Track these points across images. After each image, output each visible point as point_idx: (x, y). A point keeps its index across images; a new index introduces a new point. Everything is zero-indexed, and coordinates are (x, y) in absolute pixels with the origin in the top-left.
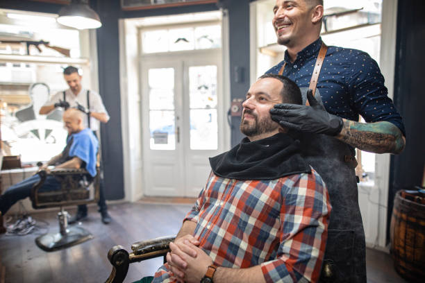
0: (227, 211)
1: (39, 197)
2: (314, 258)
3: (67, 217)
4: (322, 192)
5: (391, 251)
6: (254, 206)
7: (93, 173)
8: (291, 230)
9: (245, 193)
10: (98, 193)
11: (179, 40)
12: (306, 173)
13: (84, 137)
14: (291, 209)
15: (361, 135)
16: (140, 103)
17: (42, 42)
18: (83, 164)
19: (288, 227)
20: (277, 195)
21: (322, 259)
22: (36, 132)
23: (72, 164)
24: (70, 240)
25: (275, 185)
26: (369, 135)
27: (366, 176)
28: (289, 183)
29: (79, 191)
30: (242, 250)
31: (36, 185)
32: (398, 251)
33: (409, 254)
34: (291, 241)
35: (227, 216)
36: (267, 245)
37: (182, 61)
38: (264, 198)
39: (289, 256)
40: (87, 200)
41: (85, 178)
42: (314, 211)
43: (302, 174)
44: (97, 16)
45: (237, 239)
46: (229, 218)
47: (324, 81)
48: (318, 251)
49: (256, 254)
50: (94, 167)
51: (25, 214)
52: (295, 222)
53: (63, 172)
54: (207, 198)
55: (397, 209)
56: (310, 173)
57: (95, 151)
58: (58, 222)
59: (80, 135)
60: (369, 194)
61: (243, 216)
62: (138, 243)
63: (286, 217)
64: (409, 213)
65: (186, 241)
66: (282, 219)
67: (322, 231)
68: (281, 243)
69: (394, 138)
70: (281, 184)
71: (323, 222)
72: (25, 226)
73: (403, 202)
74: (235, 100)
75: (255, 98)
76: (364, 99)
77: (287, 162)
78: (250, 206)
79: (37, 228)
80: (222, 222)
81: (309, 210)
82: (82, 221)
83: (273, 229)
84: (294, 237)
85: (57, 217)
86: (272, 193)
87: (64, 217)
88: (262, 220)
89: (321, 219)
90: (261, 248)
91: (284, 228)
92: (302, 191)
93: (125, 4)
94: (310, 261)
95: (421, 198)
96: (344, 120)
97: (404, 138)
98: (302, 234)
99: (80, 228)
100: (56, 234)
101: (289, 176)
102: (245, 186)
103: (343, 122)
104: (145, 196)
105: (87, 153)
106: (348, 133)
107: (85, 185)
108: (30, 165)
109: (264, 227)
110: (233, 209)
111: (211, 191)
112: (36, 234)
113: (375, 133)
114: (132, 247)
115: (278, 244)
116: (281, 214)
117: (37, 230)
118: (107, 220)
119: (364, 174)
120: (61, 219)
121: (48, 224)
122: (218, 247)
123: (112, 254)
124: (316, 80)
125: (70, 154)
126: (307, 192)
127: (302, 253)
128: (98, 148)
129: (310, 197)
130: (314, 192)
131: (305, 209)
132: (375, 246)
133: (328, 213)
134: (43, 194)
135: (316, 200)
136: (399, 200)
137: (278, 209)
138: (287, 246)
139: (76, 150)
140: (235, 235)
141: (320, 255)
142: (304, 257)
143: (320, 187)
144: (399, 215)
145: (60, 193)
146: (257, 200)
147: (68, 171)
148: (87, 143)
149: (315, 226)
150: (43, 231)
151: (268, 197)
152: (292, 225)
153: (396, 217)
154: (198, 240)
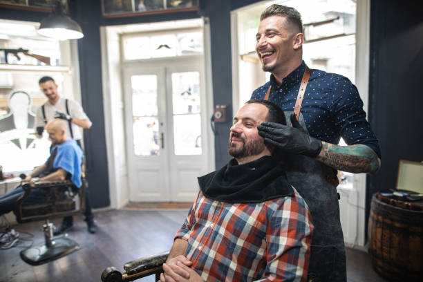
0: (217, 233)
1: (23, 210)
2: (299, 277)
3: (53, 229)
4: (304, 215)
5: (369, 250)
6: (242, 228)
7: (79, 184)
8: (277, 251)
9: (234, 216)
10: (84, 204)
11: (161, 46)
12: (289, 196)
13: (69, 148)
14: (276, 231)
15: (339, 157)
16: (124, 110)
17: (21, 50)
18: (68, 176)
19: (274, 248)
20: (263, 217)
21: (306, 277)
22: (16, 142)
23: (57, 176)
24: (56, 252)
25: (261, 208)
26: (346, 158)
27: (345, 179)
28: (274, 206)
29: (64, 202)
30: (232, 270)
31: (20, 198)
32: (376, 251)
33: (385, 254)
34: (277, 261)
35: (217, 237)
36: (255, 264)
37: (164, 68)
38: (251, 220)
39: (275, 276)
40: (73, 211)
41: (70, 189)
42: (297, 233)
43: (286, 198)
44: (79, 28)
45: (227, 259)
46: (219, 240)
47: (308, 106)
48: (302, 270)
49: (244, 273)
50: (79, 178)
51: (8, 227)
52: (280, 243)
53: (48, 184)
54: (197, 219)
55: (374, 212)
56: (293, 196)
57: (80, 161)
58: (43, 234)
59: (64, 145)
60: (348, 196)
61: (231, 237)
62: (130, 262)
63: (272, 238)
64: (385, 215)
65: (179, 262)
66: (269, 240)
67: (305, 251)
68: (268, 263)
69: (370, 160)
70: (267, 207)
71: (306, 242)
72: (9, 240)
73: (379, 205)
74: (218, 107)
75: (242, 123)
76: (344, 122)
77: (272, 185)
78: (238, 229)
79: (21, 240)
80: (212, 243)
81: (293, 232)
82: (68, 232)
83: (260, 249)
84: (280, 258)
85: (43, 229)
86: (259, 216)
87: (49, 229)
88: (249, 242)
89: (305, 239)
90: (249, 268)
91: (270, 249)
92: (286, 214)
93: (106, 12)
94: (295, 280)
95: (395, 201)
96: (323, 143)
97: (379, 160)
98: (287, 255)
99: (67, 239)
100: (41, 246)
101: (274, 199)
102: (233, 209)
103: (322, 145)
104: (130, 202)
105: (72, 164)
106: (327, 154)
107: (70, 196)
108: (12, 176)
109: (251, 247)
110: (222, 231)
111: (201, 213)
112: (21, 247)
113: (351, 156)
114: (125, 267)
115: (266, 264)
116: (267, 236)
117: (21, 243)
118: (93, 229)
119: (343, 178)
120: (46, 231)
121: (33, 236)
122: (209, 268)
123: (106, 275)
124: (300, 105)
125: (54, 166)
126: (291, 214)
127: (287, 273)
128: (82, 159)
129: (294, 220)
130: (297, 214)
131: (289, 231)
132: (355, 246)
133: (311, 233)
134: (27, 208)
135: (298, 222)
136: (376, 203)
137: (265, 231)
138: (274, 266)
139: (60, 163)
140: (225, 255)
141: (304, 274)
142: (289, 277)
143: (303, 209)
144: (375, 217)
145: (44, 205)
146: (244, 223)
147: (53, 184)
148: (71, 154)
149: (298, 247)
150: (28, 244)
151: (255, 220)
152: (278, 246)
153: (373, 218)
154: (191, 260)
